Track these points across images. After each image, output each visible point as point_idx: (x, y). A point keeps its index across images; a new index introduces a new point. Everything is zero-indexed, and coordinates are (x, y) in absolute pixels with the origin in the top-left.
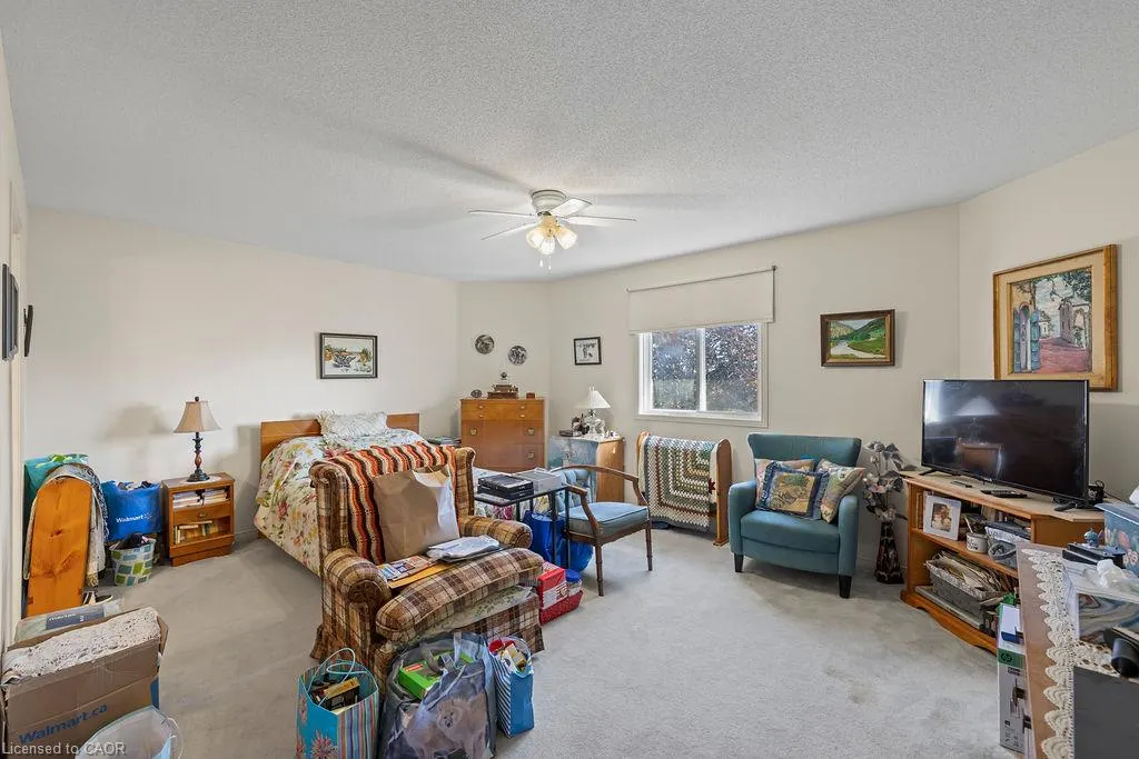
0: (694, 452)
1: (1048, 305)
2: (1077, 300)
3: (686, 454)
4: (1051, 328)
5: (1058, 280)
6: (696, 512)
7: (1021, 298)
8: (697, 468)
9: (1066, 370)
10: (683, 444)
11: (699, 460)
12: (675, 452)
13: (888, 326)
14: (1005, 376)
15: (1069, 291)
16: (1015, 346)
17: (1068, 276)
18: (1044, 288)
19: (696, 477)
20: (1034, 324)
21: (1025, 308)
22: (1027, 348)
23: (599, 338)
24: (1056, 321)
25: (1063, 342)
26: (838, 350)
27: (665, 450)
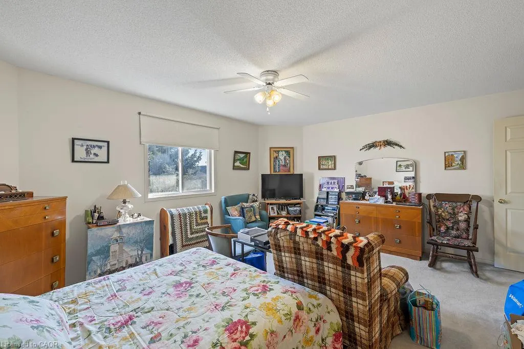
0: (200, 212)
1: (282, 158)
2: (287, 157)
3: (196, 214)
4: (282, 162)
5: (284, 152)
6: (201, 242)
7: (276, 155)
8: (202, 219)
9: (286, 172)
10: (192, 209)
11: (203, 215)
12: (190, 214)
13: (248, 157)
14: (273, 173)
15: (286, 155)
16: (274, 166)
17: (286, 152)
18: (281, 153)
19: (202, 224)
20: (279, 161)
21: (277, 157)
22: (277, 166)
23: (108, 142)
24: (283, 161)
25: (285, 166)
26: (237, 164)
27: (185, 215)
